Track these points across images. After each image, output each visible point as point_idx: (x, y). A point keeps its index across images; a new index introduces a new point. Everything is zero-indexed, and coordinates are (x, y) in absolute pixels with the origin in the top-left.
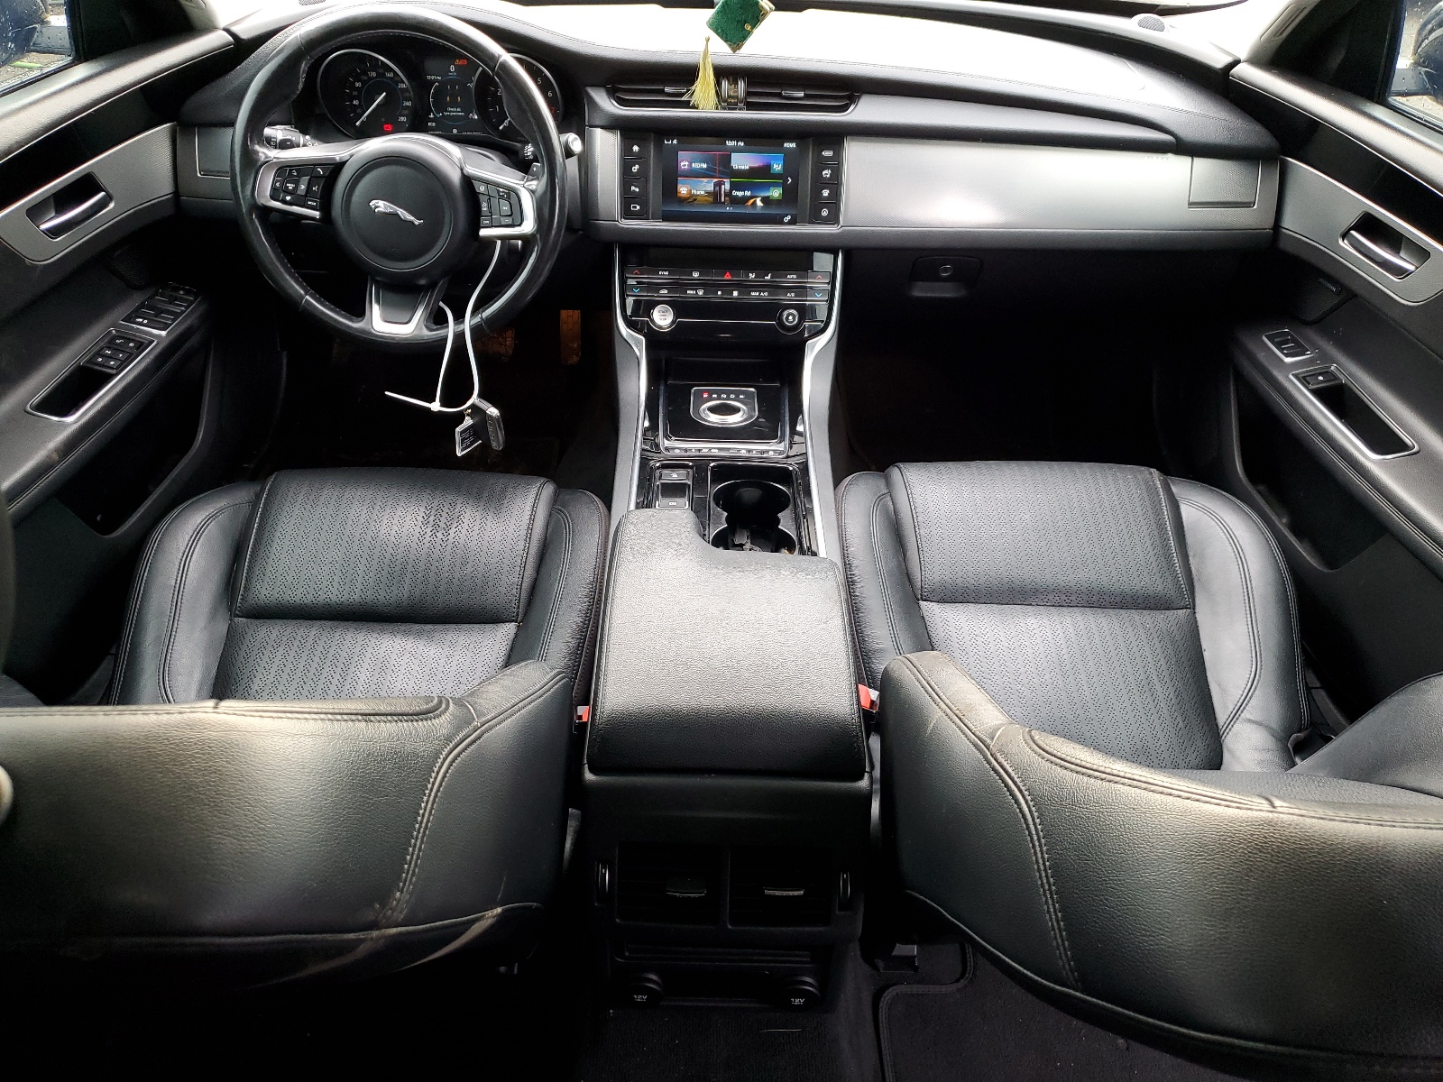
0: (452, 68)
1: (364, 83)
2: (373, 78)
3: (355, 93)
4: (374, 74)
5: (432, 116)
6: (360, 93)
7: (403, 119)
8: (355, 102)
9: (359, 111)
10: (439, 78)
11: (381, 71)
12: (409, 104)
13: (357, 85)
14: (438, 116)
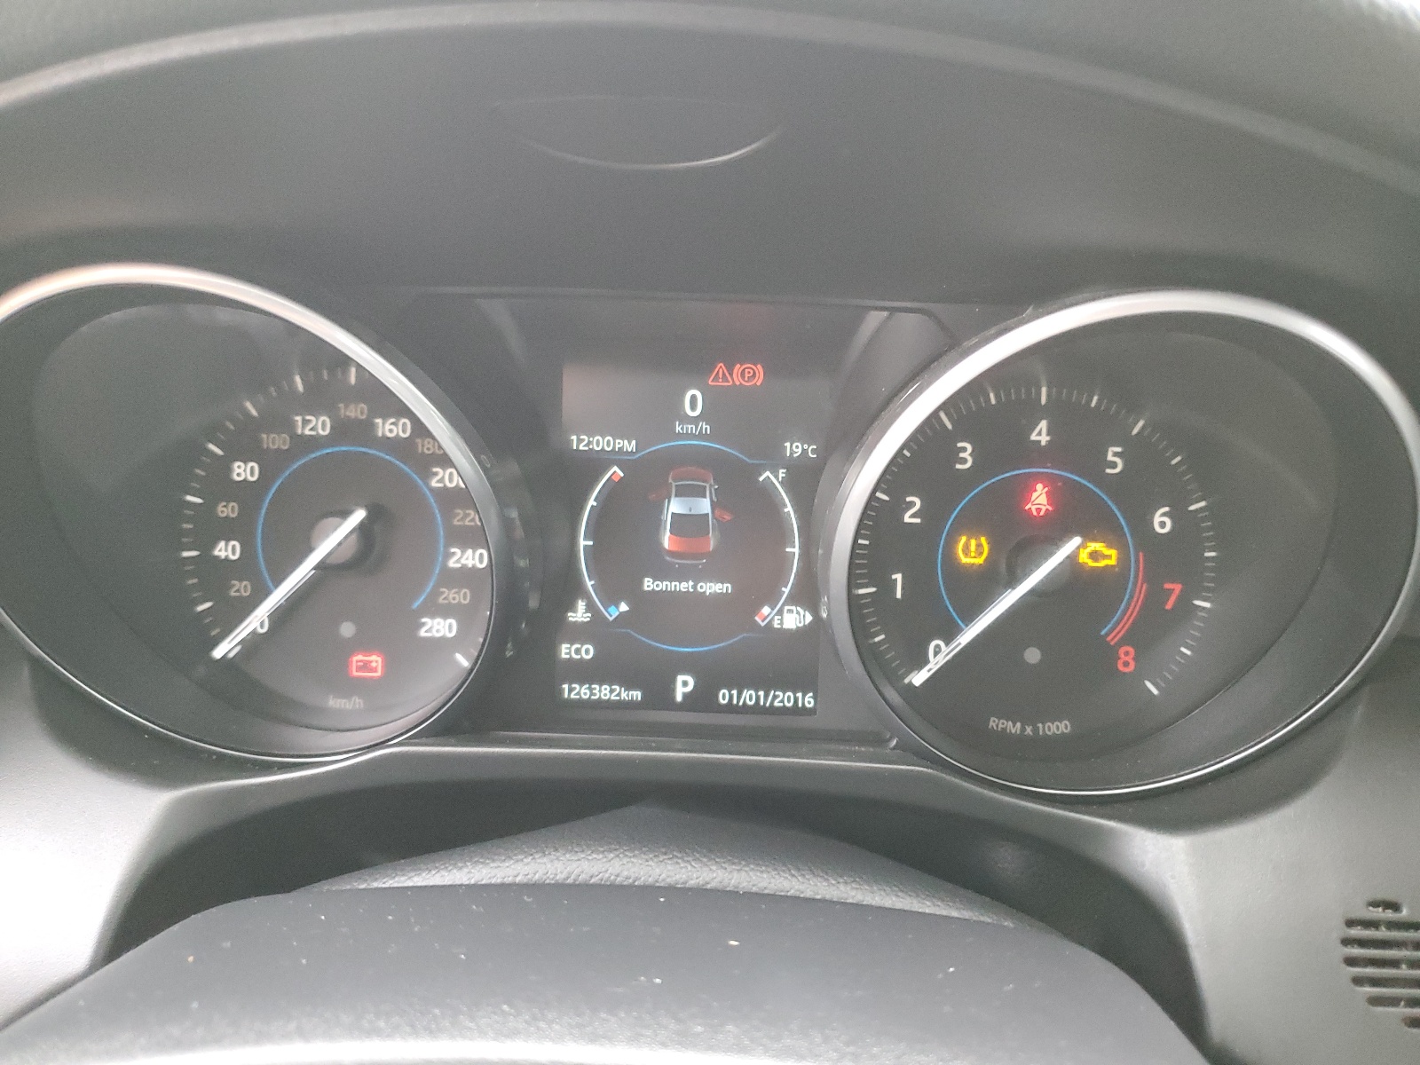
0: (693, 400)
1: (271, 464)
2: (313, 442)
3: (227, 510)
4: (319, 425)
5: (580, 614)
6: (248, 512)
7: (439, 627)
8: (226, 550)
9: (241, 588)
10: (629, 446)
11: (356, 411)
12: (473, 558)
13: (244, 471)
14: (612, 613)
